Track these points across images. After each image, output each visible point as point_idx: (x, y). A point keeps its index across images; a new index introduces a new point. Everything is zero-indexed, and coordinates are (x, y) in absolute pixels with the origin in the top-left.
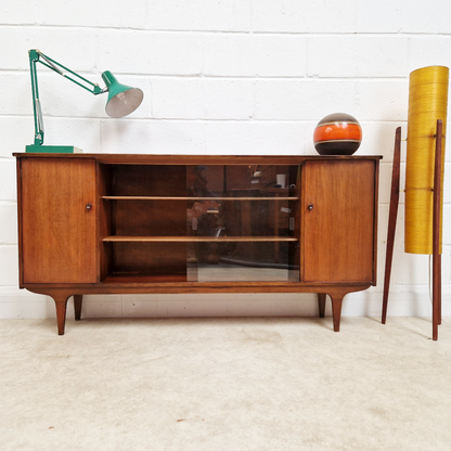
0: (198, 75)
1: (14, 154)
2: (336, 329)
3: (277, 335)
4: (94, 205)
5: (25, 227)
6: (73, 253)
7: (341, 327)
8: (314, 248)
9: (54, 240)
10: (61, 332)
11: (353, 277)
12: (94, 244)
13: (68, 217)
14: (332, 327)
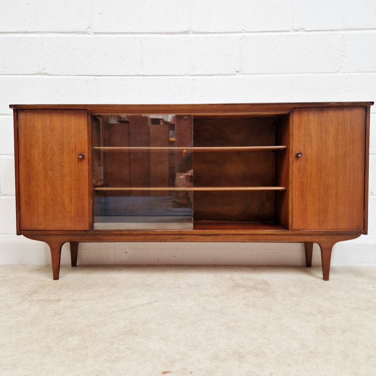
0: (186, 32)
1: (11, 106)
2: (326, 277)
3: (265, 282)
4: (86, 155)
5: (22, 177)
6: (67, 201)
7: (331, 276)
8: (302, 196)
9: (49, 188)
10: (56, 277)
11: (344, 226)
12: (87, 192)
13: (62, 166)
14: (322, 276)
